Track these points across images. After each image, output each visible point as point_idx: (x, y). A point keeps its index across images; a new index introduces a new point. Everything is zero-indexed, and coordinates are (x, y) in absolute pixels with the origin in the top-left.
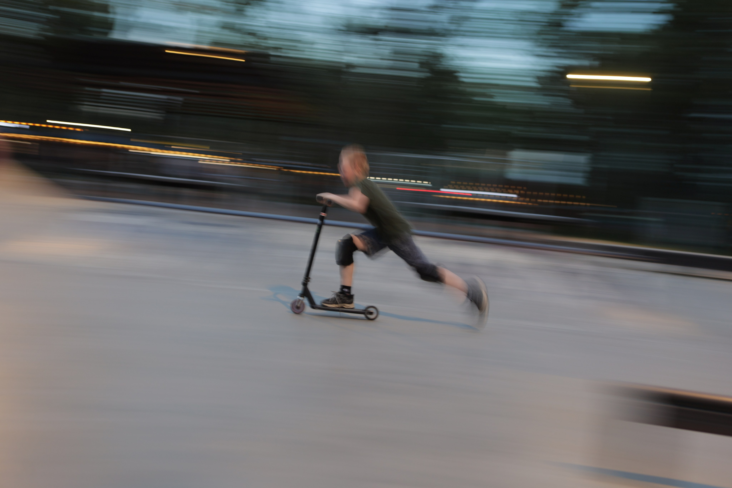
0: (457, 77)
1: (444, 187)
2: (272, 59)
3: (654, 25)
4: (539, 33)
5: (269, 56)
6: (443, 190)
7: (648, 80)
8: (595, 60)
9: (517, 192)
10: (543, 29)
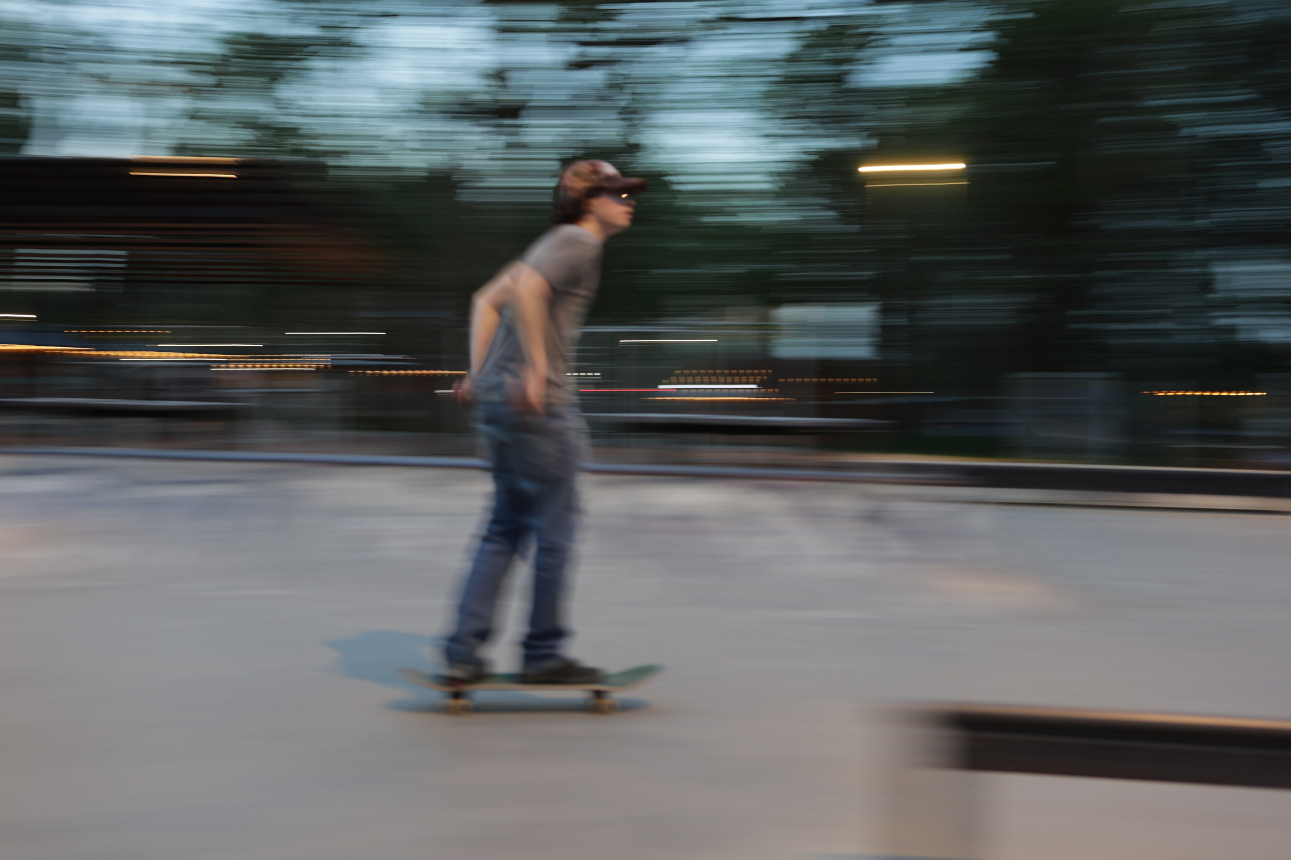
0: (667, 184)
1: (664, 381)
2: (332, 173)
3: (965, 70)
4: (768, 95)
5: (324, 167)
6: (661, 387)
7: (961, 166)
8: (870, 136)
9: (758, 379)
10: (774, 88)
